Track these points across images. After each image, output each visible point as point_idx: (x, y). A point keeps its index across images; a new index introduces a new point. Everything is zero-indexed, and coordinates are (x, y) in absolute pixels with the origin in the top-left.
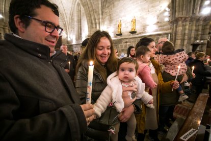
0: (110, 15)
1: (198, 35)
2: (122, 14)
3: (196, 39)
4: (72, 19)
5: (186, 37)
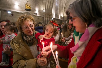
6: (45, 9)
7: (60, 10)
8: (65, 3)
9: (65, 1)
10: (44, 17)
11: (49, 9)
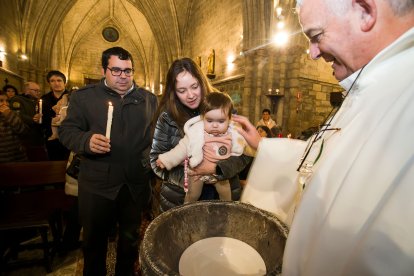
0: (191, 48)
1: (280, 80)
2: (203, 47)
3: (276, 85)
4: (153, 55)
5: (259, 83)
6: (24, 50)
7: (58, 59)
8: (74, 41)
9: (76, 37)
10: (25, 78)
11: (42, 52)
